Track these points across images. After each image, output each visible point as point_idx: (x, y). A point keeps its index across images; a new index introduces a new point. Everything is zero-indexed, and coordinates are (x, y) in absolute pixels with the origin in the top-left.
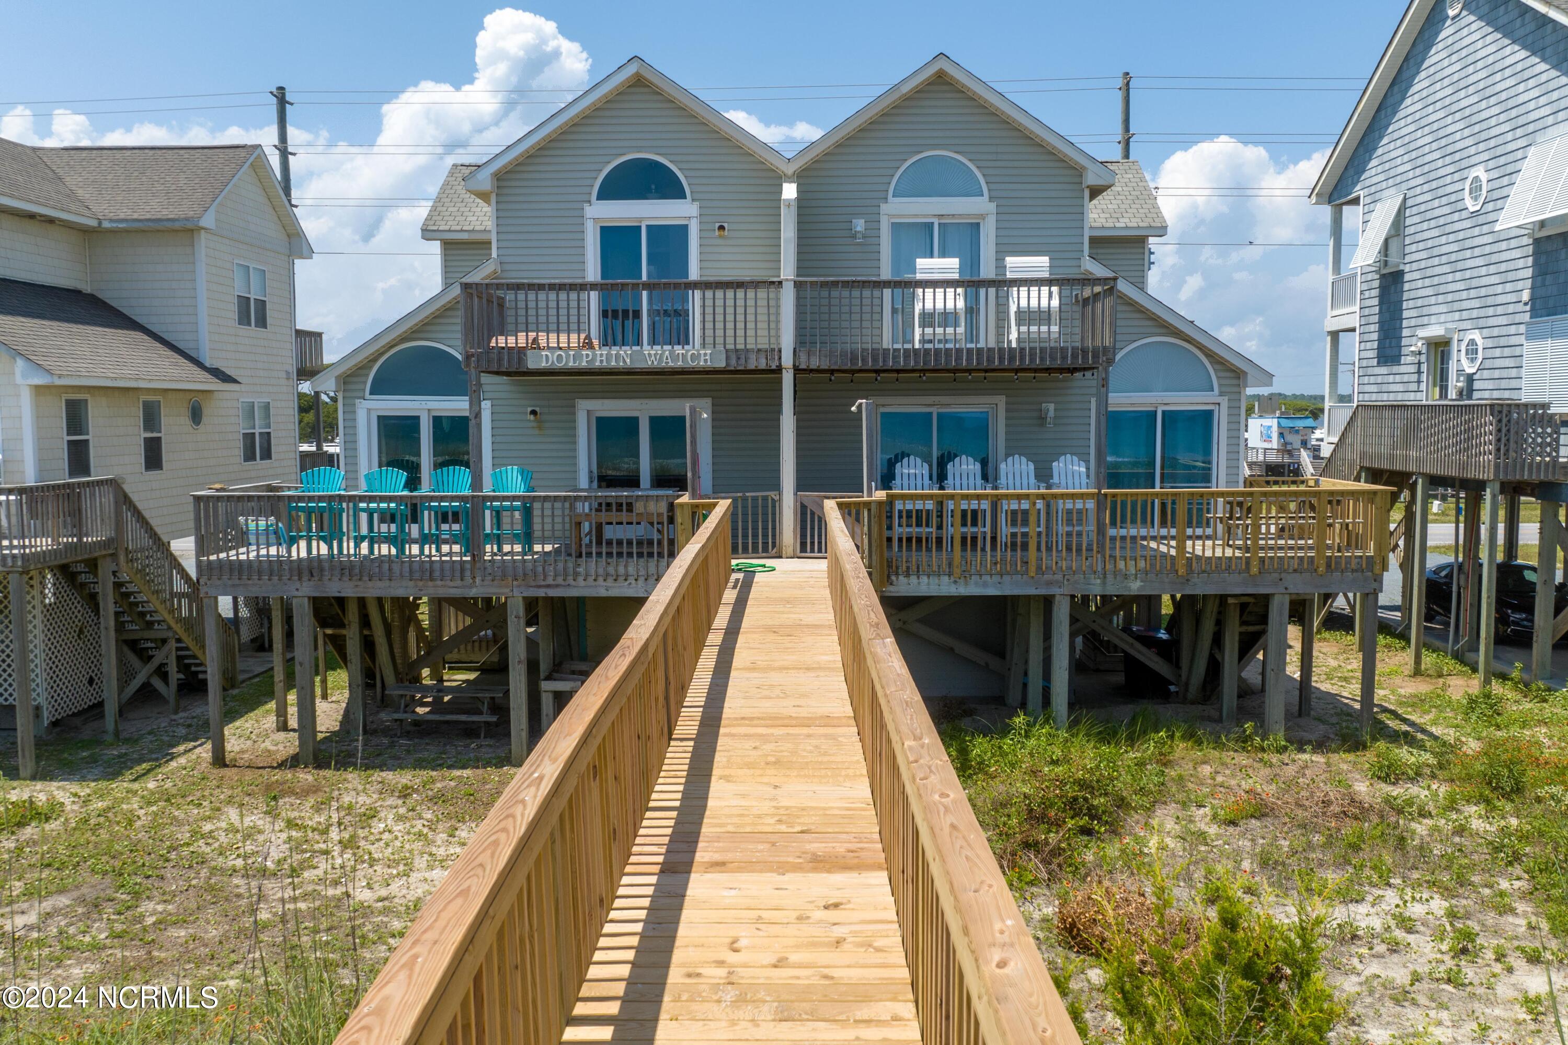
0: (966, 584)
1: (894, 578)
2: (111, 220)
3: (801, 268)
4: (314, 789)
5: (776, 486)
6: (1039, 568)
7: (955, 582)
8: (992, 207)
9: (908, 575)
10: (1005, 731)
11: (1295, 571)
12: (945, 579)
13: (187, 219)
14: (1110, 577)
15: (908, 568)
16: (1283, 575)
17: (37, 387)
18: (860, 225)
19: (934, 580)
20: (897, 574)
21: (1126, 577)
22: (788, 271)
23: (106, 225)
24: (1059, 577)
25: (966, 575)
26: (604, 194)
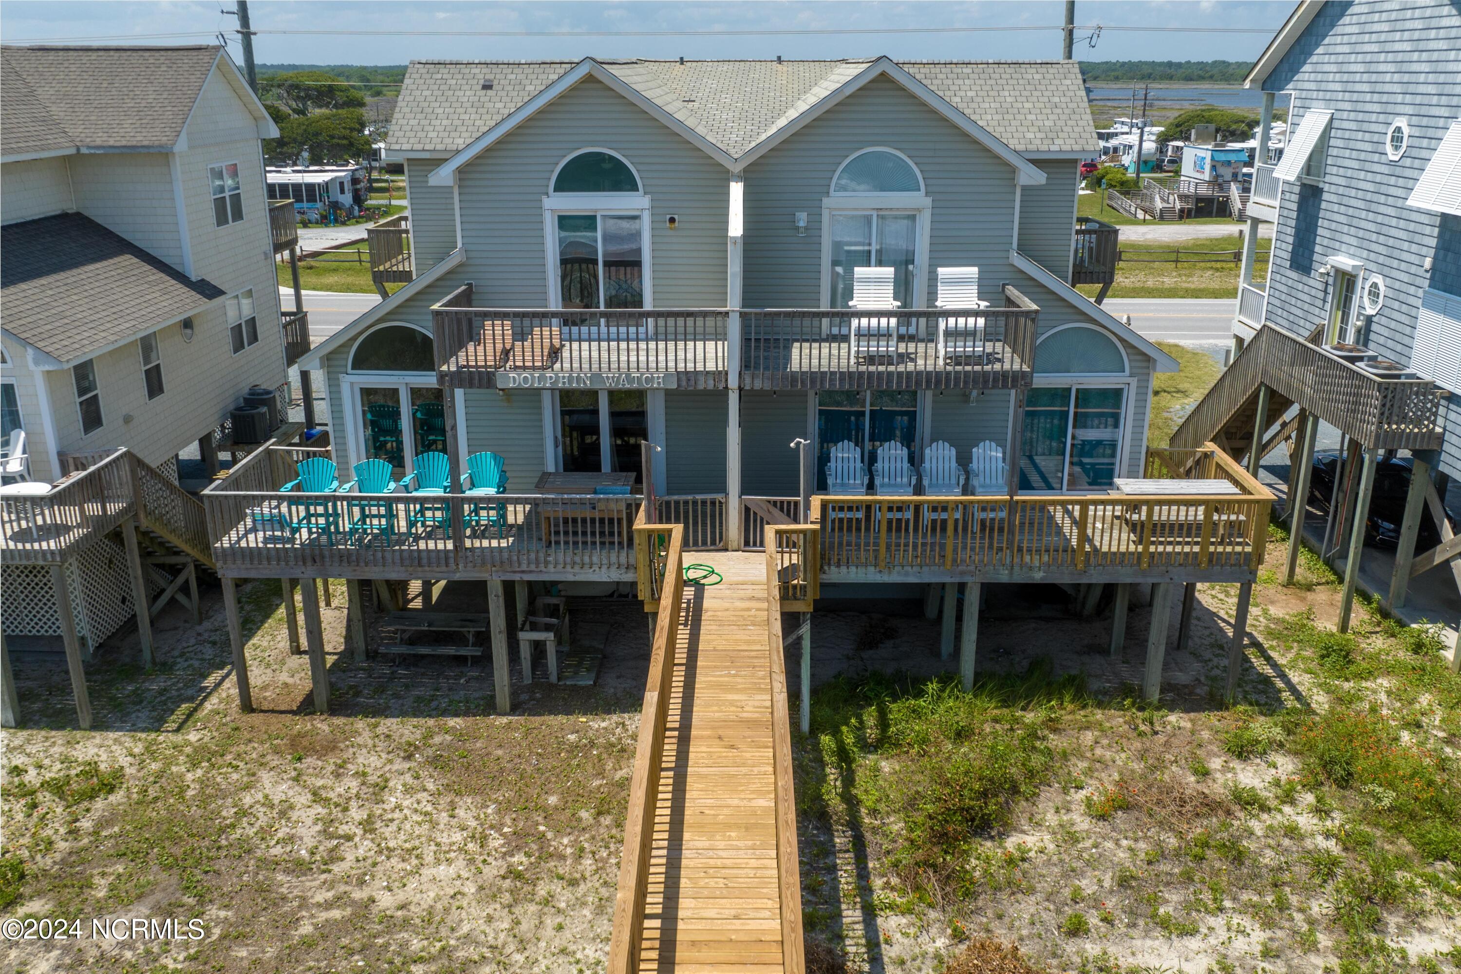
0: (890, 573)
1: (826, 568)
2: (89, 147)
3: (747, 301)
4: (330, 747)
5: (723, 488)
6: (954, 560)
7: (880, 572)
8: (928, 201)
9: (838, 565)
10: (919, 694)
11: (1180, 565)
12: (872, 569)
13: (161, 146)
14: (1016, 569)
15: (839, 560)
16: (1169, 568)
17: (48, 372)
18: (802, 219)
19: (861, 570)
20: (829, 565)
21: (1031, 568)
22: (734, 303)
23: (84, 151)
24: (972, 568)
25: (890, 566)
26: (560, 187)
